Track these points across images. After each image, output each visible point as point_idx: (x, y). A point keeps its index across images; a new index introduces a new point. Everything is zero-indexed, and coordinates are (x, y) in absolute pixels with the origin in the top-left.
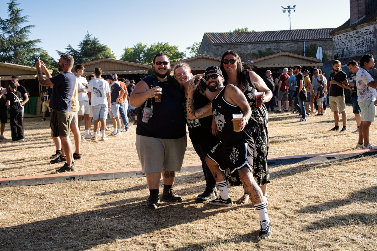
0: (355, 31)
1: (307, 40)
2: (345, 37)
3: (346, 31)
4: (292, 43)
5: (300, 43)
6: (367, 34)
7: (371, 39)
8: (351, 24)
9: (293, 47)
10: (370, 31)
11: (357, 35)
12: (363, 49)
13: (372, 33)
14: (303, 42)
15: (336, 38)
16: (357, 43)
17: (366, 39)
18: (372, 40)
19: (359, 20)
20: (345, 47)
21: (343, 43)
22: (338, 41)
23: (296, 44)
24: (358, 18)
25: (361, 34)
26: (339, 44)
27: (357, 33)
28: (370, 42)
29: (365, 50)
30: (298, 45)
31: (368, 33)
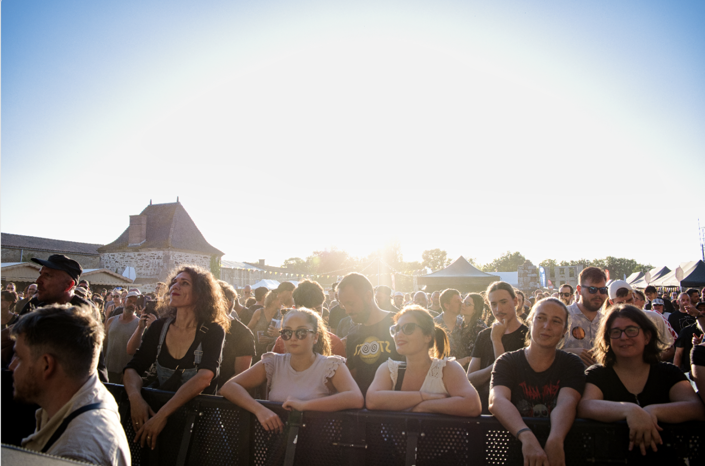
0: (136, 253)
1: (26, 249)
2: (121, 256)
3: (124, 251)
4: (8, 250)
5: (18, 251)
6: (154, 259)
7: (160, 263)
8: (130, 245)
9: (9, 254)
10: (159, 256)
11: (139, 257)
12: (148, 272)
13: (161, 258)
14: (21, 249)
15: (106, 256)
16: (138, 265)
17: (153, 262)
18: (160, 265)
19: (141, 243)
20: (120, 267)
21: (116, 262)
22: (108, 259)
23: (12, 252)
24: (141, 241)
25: (146, 257)
26: (110, 262)
27: (139, 255)
28: (159, 266)
29: (151, 273)
30: (15, 253)
31: (156, 257)
